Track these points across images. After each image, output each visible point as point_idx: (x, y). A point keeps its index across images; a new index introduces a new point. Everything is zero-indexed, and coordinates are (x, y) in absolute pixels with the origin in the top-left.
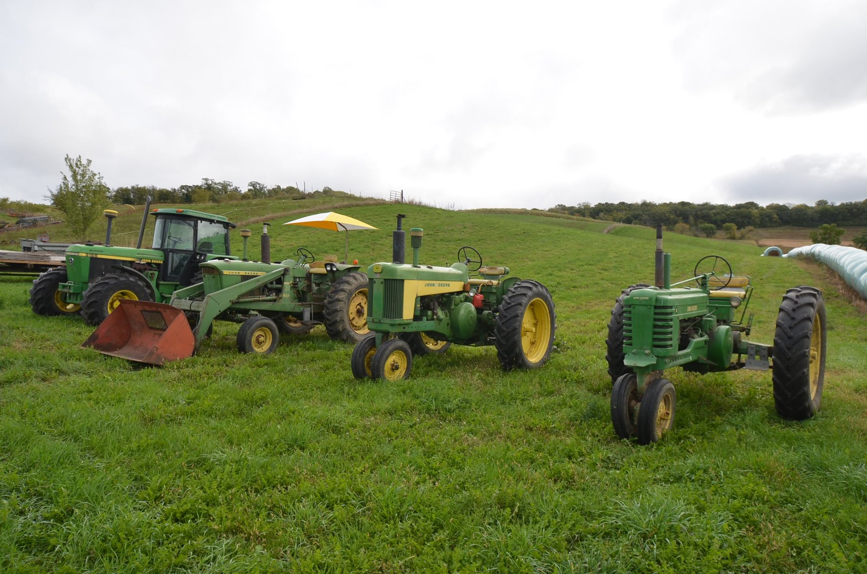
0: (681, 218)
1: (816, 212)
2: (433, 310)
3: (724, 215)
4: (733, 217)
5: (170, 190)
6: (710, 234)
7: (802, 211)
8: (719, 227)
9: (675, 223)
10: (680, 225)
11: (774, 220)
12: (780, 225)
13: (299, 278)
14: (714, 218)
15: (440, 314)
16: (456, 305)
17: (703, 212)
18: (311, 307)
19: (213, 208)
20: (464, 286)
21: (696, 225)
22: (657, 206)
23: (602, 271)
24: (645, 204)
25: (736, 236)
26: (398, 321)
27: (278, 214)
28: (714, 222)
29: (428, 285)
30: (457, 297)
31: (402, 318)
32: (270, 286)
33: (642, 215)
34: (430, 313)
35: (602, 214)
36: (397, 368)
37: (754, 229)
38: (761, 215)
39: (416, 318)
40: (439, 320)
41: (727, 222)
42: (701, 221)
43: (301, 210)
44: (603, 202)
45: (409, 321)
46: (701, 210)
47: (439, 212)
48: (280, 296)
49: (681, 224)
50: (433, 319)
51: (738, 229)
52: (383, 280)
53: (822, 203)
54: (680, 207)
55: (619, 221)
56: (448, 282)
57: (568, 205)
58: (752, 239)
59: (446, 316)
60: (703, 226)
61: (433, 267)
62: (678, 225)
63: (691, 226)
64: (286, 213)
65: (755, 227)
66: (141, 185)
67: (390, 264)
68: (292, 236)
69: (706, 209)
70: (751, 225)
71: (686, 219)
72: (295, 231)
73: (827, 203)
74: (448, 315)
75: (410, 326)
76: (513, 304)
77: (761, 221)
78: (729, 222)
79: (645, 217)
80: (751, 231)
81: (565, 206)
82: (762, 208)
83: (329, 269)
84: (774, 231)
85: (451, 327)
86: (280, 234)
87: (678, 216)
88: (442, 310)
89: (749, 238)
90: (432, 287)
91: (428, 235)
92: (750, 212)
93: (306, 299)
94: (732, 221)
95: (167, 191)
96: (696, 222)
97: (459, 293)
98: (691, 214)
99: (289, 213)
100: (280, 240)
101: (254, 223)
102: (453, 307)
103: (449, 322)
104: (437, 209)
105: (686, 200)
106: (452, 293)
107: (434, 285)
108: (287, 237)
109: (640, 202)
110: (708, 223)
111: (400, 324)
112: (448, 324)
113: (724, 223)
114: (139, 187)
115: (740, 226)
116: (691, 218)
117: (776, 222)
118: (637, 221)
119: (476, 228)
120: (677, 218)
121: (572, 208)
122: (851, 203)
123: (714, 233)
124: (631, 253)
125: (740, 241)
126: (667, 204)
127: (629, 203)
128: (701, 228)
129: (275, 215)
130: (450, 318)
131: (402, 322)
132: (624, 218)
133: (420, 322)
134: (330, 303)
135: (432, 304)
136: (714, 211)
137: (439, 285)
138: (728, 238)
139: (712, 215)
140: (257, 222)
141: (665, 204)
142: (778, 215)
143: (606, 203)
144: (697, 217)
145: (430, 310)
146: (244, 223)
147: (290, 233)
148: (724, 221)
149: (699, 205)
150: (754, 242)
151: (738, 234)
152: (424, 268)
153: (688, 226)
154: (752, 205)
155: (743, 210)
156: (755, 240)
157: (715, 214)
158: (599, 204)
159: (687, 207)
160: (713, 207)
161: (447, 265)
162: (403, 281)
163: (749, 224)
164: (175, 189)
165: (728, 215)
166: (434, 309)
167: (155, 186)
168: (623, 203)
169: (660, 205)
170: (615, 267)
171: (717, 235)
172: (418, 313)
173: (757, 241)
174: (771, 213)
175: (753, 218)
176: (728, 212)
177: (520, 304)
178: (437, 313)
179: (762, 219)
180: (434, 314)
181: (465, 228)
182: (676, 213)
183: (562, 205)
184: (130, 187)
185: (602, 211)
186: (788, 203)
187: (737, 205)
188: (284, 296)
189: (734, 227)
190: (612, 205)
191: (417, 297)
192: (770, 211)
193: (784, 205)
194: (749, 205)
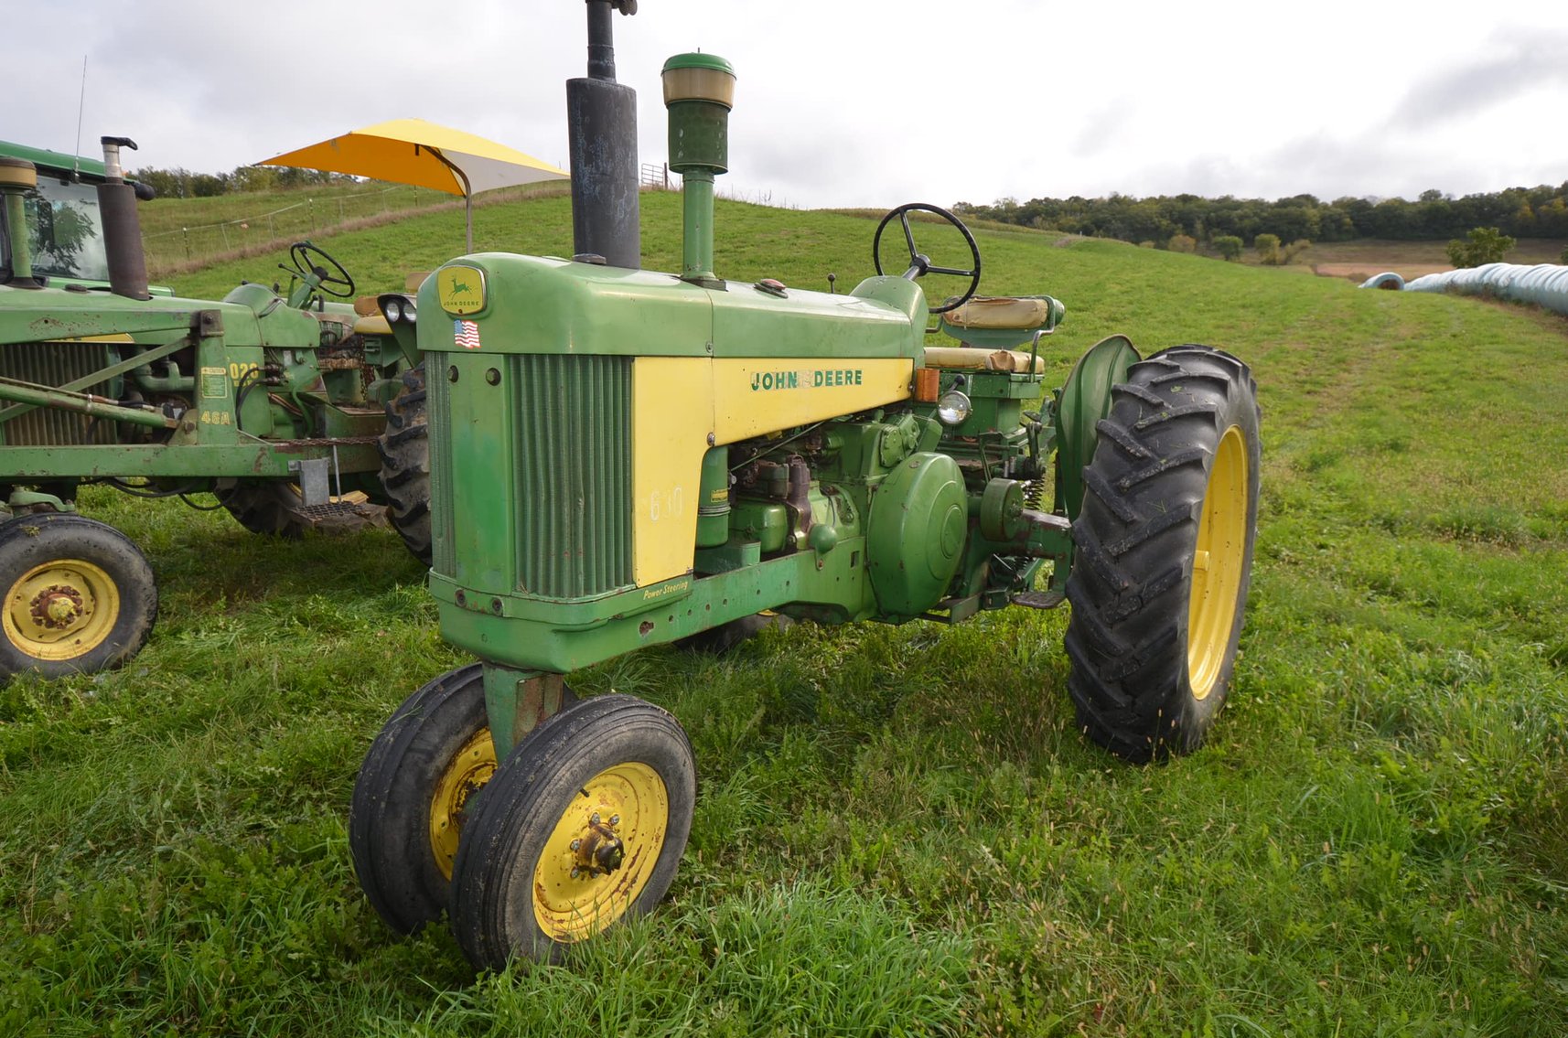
0: (1180, 226)
1: (1420, 212)
2: (789, 501)
3: (1257, 219)
4: (1273, 224)
5: (215, 176)
6: (1229, 253)
7: (1396, 210)
8: (1249, 243)
9: (1170, 234)
10: (1179, 238)
11: (1346, 227)
12: (1354, 238)
13: (293, 350)
14: (1238, 226)
15: (820, 508)
16: (887, 467)
17: (1220, 213)
18: (331, 454)
19: (269, 201)
20: (914, 381)
21: (1207, 239)
22: (1137, 203)
23: (1111, 324)
24: (1115, 200)
25: (1277, 258)
26: (605, 603)
27: (404, 212)
28: (1239, 233)
29: (766, 382)
30: (889, 428)
31: (629, 578)
32: (152, 381)
33: (1110, 221)
34: (774, 513)
35: (1038, 220)
36: (609, 862)
37: (1310, 245)
38: (1323, 219)
39: (709, 560)
40: (819, 547)
41: (1262, 232)
42: (1216, 230)
43: (454, 203)
44: (1041, 197)
45: (671, 589)
46: (1216, 211)
47: (740, 206)
48: (188, 419)
49: (1181, 236)
50: (788, 548)
51: (1283, 245)
52: (500, 365)
53: (1431, 196)
54: (1180, 204)
55: (1072, 230)
56: (853, 365)
57: (976, 203)
58: (1305, 264)
59: (845, 520)
60: (1220, 239)
61: (787, 291)
62: (1175, 238)
63: (1198, 240)
64: (421, 209)
65: (1311, 242)
66: (158, 168)
67: (552, 263)
68: (431, 256)
69: (1225, 208)
70: (1305, 238)
71: (1189, 228)
72: (436, 245)
73: (1440, 195)
74: (855, 514)
75: (677, 611)
76: (1163, 463)
77: (1321, 231)
78: (1267, 232)
79: (1116, 225)
80: (1303, 248)
81: (970, 205)
82: (1325, 206)
83: (393, 315)
84: (1344, 248)
85: (866, 568)
86: (404, 253)
87: (1175, 222)
88: (826, 492)
89: (1300, 263)
90: (788, 392)
91: (721, 252)
92: (1303, 214)
93: (323, 424)
94: (1271, 230)
95: (210, 179)
96: (1207, 232)
97: (891, 411)
98: (1199, 218)
99: (428, 209)
100: (405, 266)
101: (350, 229)
102: (873, 478)
103: (859, 547)
104: (738, 203)
105: (1190, 192)
106: (867, 415)
107: (793, 380)
108: (420, 258)
109: (1106, 196)
110: (1230, 235)
111: (618, 620)
112: (854, 555)
113: (1258, 234)
114: (154, 170)
115: (1286, 239)
116: (1199, 226)
117: (1347, 231)
118: (1101, 231)
119: (821, 237)
120: (1173, 226)
121: (983, 208)
122: (1482, 195)
123: (1238, 253)
124: (1151, 283)
125: (1284, 267)
126: (1155, 199)
127: (1087, 198)
128: (1216, 243)
129: (397, 212)
130: (863, 529)
131: (628, 605)
132: (1078, 226)
133: (730, 577)
134: (393, 443)
135: (782, 471)
136: (1239, 211)
137: (821, 379)
138: (1262, 263)
139: (1236, 220)
140: (359, 229)
141: (1151, 200)
142: (1352, 218)
143: (1046, 199)
144: (1209, 224)
145: (776, 501)
146: (329, 230)
147: (427, 251)
148: (1256, 231)
149: (1213, 201)
150: (1308, 269)
151: (1280, 254)
152: (741, 295)
153: (1191, 241)
154: (1307, 200)
155: (1292, 209)
156: (1311, 266)
157: (1241, 218)
158: (1034, 200)
159: (1192, 206)
160: (1238, 205)
161: (833, 285)
162: (623, 363)
163: (1301, 236)
164: (225, 176)
165: (1264, 219)
166: (793, 497)
167: (184, 169)
168: (1077, 199)
169: (1142, 201)
170: (1134, 314)
171: (1242, 259)
172: (721, 535)
173: (1313, 267)
174: (1340, 215)
175: (1308, 225)
176: (1265, 214)
177: (1196, 463)
178: (808, 516)
179: (1324, 226)
180: (792, 519)
181: (798, 237)
182: (1171, 215)
183: (965, 204)
184: (135, 172)
185: (1039, 215)
186: (1371, 197)
187: (1280, 200)
188: (205, 417)
189: (1276, 241)
190: (1056, 201)
191: (713, 449)
192: (1339, 210)
193: (1364, 201)
194: (1303, 201)
